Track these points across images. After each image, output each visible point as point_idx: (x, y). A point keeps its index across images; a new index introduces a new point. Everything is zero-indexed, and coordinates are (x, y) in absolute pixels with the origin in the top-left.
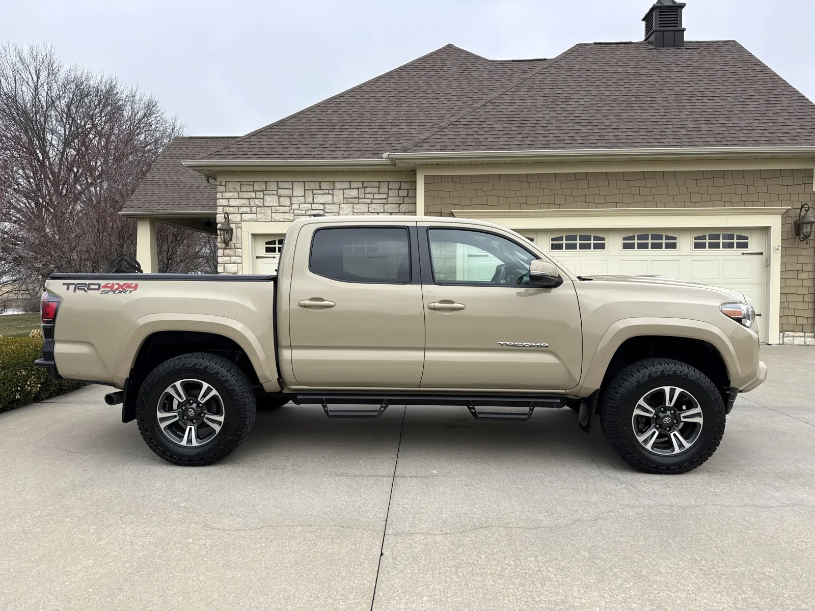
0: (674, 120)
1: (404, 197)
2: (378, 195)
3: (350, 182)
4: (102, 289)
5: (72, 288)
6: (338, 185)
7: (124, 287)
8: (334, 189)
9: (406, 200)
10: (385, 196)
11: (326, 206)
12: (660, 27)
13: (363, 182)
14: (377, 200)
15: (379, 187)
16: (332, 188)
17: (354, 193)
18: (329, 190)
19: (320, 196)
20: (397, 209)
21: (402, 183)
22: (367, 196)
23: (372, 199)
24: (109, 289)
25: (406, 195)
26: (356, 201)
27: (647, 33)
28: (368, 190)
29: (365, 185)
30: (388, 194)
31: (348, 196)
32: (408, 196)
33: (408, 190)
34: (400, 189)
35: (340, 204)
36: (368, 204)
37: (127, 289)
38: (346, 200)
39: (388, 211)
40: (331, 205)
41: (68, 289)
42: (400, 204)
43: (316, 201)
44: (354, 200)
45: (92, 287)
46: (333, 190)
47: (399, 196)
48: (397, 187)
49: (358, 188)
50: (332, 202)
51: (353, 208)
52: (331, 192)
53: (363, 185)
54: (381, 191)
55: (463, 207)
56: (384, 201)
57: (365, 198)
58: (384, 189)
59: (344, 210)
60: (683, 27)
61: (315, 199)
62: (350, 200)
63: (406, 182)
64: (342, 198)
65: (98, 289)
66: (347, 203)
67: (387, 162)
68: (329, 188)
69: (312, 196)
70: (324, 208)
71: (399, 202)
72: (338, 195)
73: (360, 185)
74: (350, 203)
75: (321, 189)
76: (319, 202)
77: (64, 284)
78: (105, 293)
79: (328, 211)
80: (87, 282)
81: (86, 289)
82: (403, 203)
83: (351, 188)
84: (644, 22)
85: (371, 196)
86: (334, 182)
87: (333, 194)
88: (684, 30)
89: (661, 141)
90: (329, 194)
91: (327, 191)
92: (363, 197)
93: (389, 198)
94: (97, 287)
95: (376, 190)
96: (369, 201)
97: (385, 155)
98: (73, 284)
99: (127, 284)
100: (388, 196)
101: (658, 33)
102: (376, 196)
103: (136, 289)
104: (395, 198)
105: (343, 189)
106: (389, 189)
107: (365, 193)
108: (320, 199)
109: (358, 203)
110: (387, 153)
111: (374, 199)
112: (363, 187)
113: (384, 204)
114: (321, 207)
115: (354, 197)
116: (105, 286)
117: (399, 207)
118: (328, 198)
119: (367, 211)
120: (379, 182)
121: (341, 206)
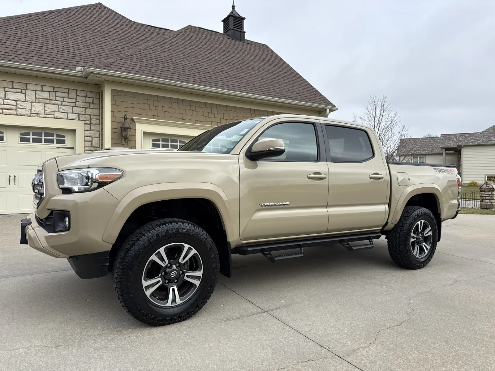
0: (256, 81)
1: (89, 103)
2: (68, 99)
3: (42, 86)
6: (30, 87)
8: (27, 89)
9: (91, 106)
10: (74, 101)
11: (18, 102)
12: (233, 27)
13: (54, 88)
14: (67, 103)
15: (68, 93)
16: (25, 88)
17: (46, 95)
18: (21, 89)
19: (12, 93)
20: (84, 112)
21: (88, 92)
22: (58, 99)
23: (62, 102)
25: (91, 102)
26: (48, 101)
27: (225, 29)
28: (58, 94)
29: (56, 89)
30: (76, 99)
31: (40, 97)
32: (93, 103)
33: (93, 98)
34: (86, 97)
35: (32, 103)
36: (59, 105)
38: (39, 100)
39: (76, 112)
40: (23, 102)
42: (86, 108)
43: (8, 97)
44: (45, 100)
46: (25, 90)
47: (85, 102)
48: (84, 95)
49: (49, 92)
50: (24, 100)
51: (45, 107)
52: (23, 91)
53: (54, 89)
54: (70, 96)
55: (140, 115)
56: (73, 104)
57: (56, 100)
58: (73, 95)
59: (36, 107)
60: (245, 30)
61: (7, 96)
62: (41, 100)
63: (92, 92)
64: (35, 98)
66: (39, 102)
67: (80, 74)
68: (22, 88)
69: (4, 92)
70: (16, 104)
71: (86, 107)
72: (31, 95)
73: (51, 90)
74: (42, 103)
75: (13, 88)
76: (11, 99)
79: (20, 107)
82: (89, 108)
83: (42, 91)
84: (223, 22)
85: (62, 99)
86: (26, 84)
87: (25, 94)
88: (245, 32)
89: (255, 91)
90: (21, 93)
91: (19, 91)
92: (54, 99)
93: (77, 103)
95: (66, 95)
96: (60, 103)
97: (79, 69)
100: (76, 101)
101: (233, 31)
102: (66, 100)
104: (82, 103)
105: (35, 91)
106: (77, 96)
107: (56, 96)
108: (12, 96)
109: (50, 104)
110: (80, 68)
111: (63, 102)
112: (54, 91)
113: (73, 107)
114: (14, 103)
115: (45, 98)
117: (86, 111)
118: (21, 97)
119: (57, 110)
120: (69, 89)
121: (33, 104)
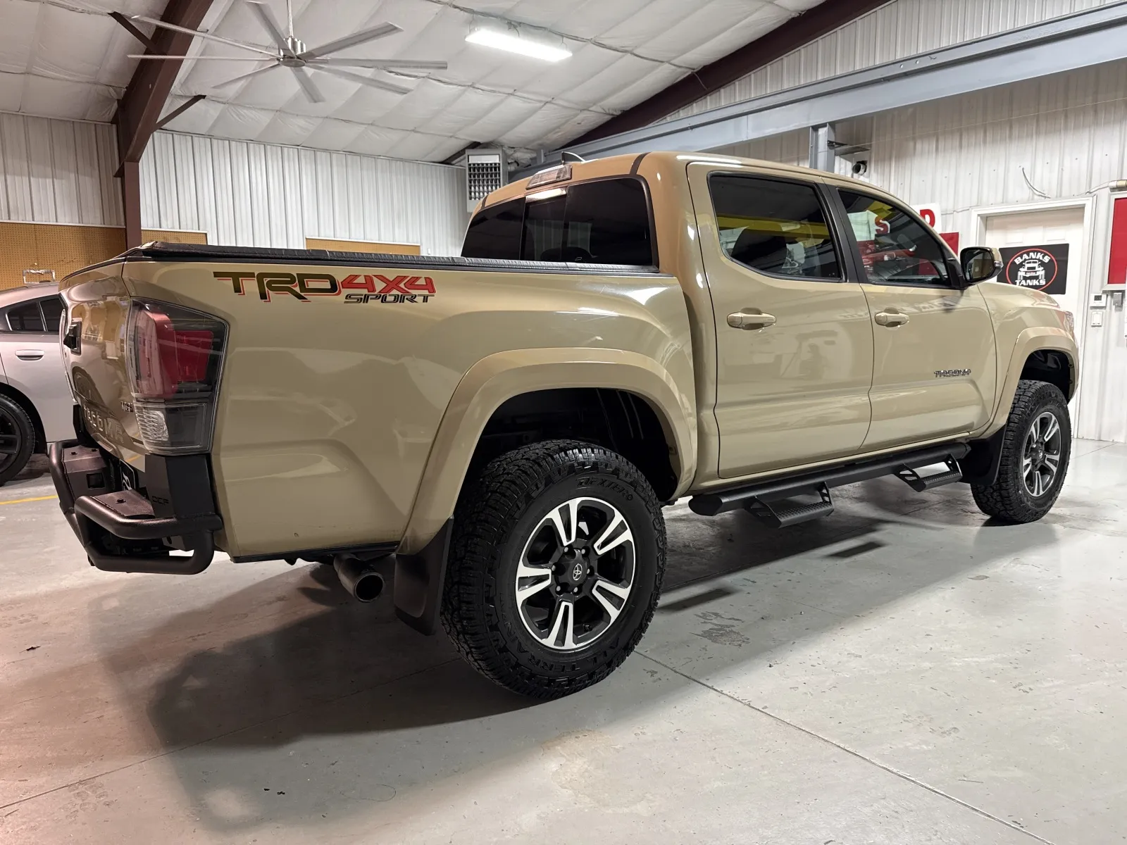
4: (345, 292)
5: (251, 286)
7: (402, 285)
24: (365, 292)
37: (414, 292)
41: (238, 289)
45: (312, 284)
65: (334, 288)
77: (217, 274)
78: (359, 300)
80: (295, 269)
81: (297, 289)
94: (327, 285)
98: (251, 275)
99: (405, 277)
103: (434, 291)
116: (349, 283)
